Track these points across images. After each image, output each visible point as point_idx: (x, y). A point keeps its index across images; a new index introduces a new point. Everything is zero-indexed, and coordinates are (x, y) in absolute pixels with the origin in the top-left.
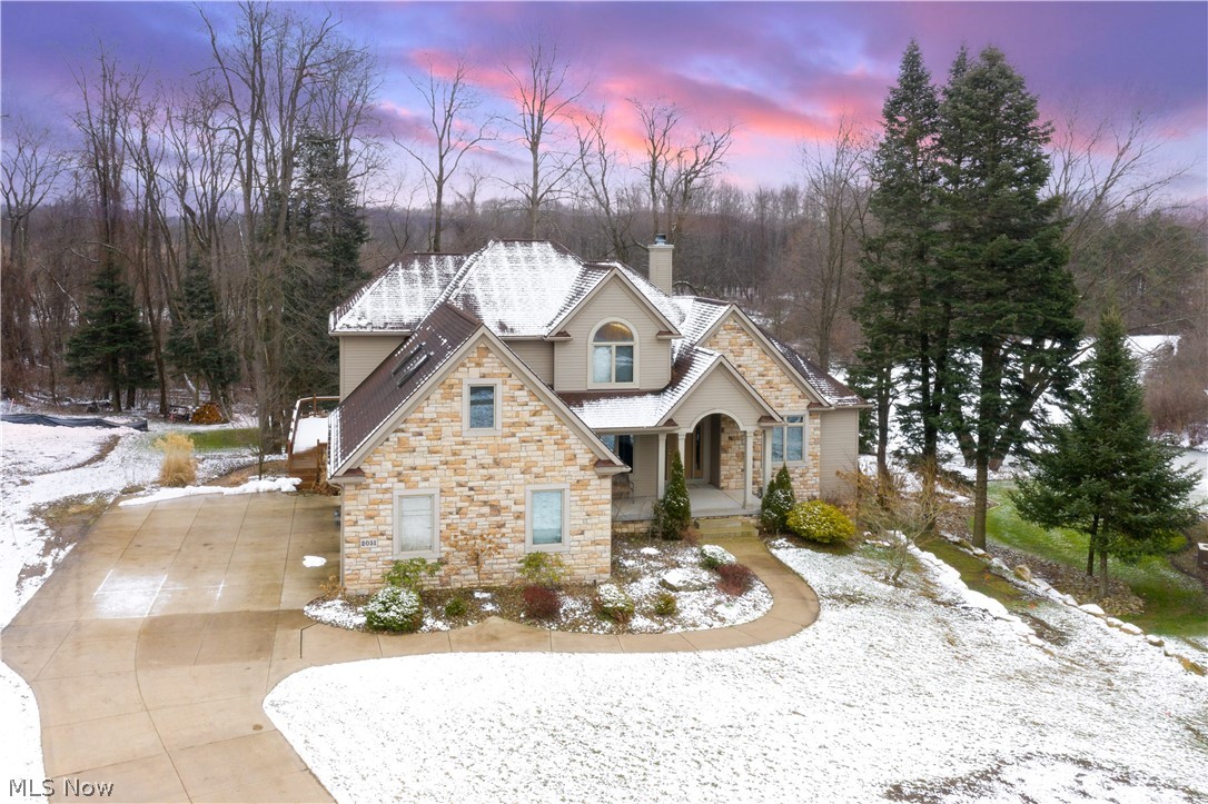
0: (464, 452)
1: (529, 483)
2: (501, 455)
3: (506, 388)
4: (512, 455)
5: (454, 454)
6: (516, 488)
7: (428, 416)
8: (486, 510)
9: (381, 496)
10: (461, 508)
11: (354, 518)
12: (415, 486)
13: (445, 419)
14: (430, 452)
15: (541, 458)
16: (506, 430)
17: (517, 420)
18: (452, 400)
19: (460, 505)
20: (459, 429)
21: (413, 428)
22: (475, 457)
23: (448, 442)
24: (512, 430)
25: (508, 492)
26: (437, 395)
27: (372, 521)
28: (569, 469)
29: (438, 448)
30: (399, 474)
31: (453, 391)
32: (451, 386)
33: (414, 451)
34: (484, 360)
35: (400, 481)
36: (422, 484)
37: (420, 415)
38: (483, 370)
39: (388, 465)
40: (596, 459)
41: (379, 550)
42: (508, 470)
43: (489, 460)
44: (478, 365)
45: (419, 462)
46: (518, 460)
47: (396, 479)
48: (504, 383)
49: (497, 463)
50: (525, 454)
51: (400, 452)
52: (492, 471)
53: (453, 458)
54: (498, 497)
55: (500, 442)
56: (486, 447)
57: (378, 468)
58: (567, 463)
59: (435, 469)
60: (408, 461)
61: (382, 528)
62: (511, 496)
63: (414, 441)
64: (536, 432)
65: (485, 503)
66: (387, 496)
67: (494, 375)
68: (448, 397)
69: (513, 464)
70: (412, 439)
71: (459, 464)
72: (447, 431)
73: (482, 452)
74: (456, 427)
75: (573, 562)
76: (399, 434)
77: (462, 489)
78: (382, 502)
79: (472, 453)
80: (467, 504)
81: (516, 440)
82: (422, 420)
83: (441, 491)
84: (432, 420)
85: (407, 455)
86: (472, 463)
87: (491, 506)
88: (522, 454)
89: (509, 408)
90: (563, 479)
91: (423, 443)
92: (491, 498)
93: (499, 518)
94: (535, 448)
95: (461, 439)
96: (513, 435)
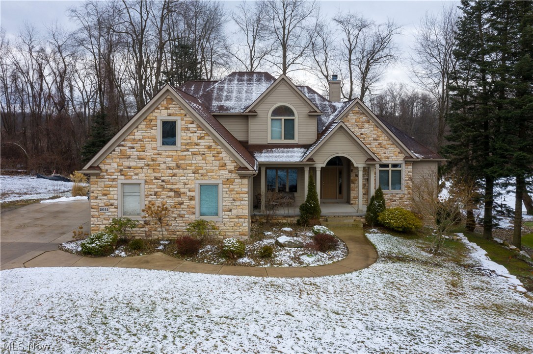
0: (159, 159)
1: (198, 179)
2: (181, 162)
3: (183, 122)
4: (187, 162)
5: (153, 160)
6: (190, 182)
7: (137, 138)
8: (172, 194)
9: (111, 183)
10: (157, 192)
11: (95, 195)
12: (131, 178)
13: (147, 140)
14: (139, 159)
15: (205, 165)
16: (183, 147)
17: (190, 141)
18: (151, 128)
19: (156, 190)
20: (155, 146)
21: (129, 144)
22: (165, 163)
23: (149, 153)
24: (187, 147)
25: (185, 184)
26: (142, 126)
27: (106, 197)
28: (222, 172)
29: (143, 157)
30: (121, 171)
31: (152, 123)
32: (151, 121)
33: (129, 158)
34: (170, 106)
35: (122, 175)
36: (134, 177)
37: (133, 137)
38: (169, 111)
39: (115, 165)
40: (238, 167)
41: (110, 214)
42: (185, 171)
43: (173, 165)
44: (167, 108)
45: (133, 164)
46: (191, 165)
47: (119, 174)
48: (182, 120)
49: (178, 167)
50: (195, 162)
51: (122, 158)
52: (175, 171)
53: (152, 163)
54: (179, 186)
55: (180, 154)
56: (171, 157)
57: (109, 166)
58: (220, 168)
59: (142, 168)
60: (126, 163)
61: (112, 201)
62: (187, 186)
63: (129, 152)
64: (201, 149)
65: (171, 190)
66: (114, 183)
67: (176, 115)
68: (149, 127)
69: (188, 167)
70: (129, 150)
71: (156, 166)
72: (148, 146)
73: (169, 159)
74: (154, 144)
75: (225, 227)
76: (121, 148)
77: (157, 181)
78: (111, 186)
79: (163, 160)
80: (160, 190)
81: (189, 153)
82: (134, 140)
83: (146, 182)
84: (140, 140)
85: (126, 160)
86: (163, 166)
87: (175, 192)
88: (193, 162)
89: (185, 134)
90: (218, 178)
91: (135, 153)
92: (175, 187)
93: (179, 199)
94: (201, 158)
95: (156, 151)
96: (188, 150)
